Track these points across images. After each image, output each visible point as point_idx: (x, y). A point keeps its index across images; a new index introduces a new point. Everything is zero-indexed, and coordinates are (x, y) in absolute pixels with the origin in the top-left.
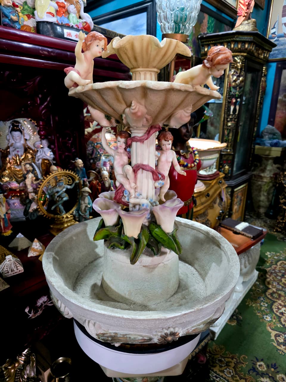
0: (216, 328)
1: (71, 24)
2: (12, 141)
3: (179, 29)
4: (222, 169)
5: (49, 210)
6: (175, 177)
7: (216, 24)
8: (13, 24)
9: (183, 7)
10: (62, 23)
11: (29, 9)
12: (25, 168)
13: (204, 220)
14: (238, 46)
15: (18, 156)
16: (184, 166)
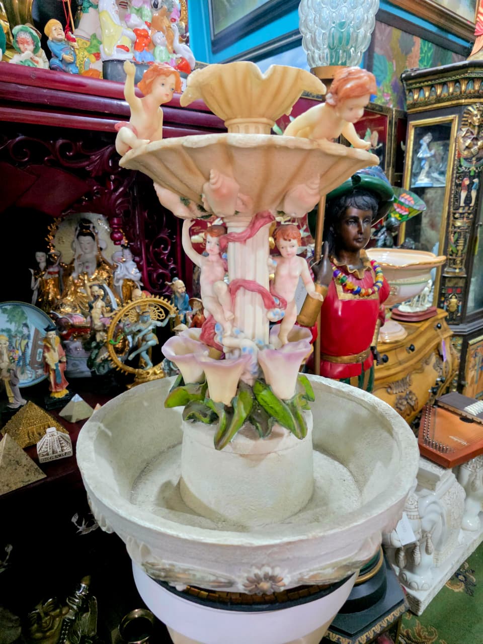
0: (422, 592)
1: (158, 62)
2: (79, 251)
3: (338, 58)
4: (446, 304)
5: (125, 361)
7: (436, 53)
8: (66, 66)
9: (344, 21)
10: (143, 62)
12: (92, 292)
13: (402, 392)
14: (474, 88)
15: (87, 274)
16: (352, 291)
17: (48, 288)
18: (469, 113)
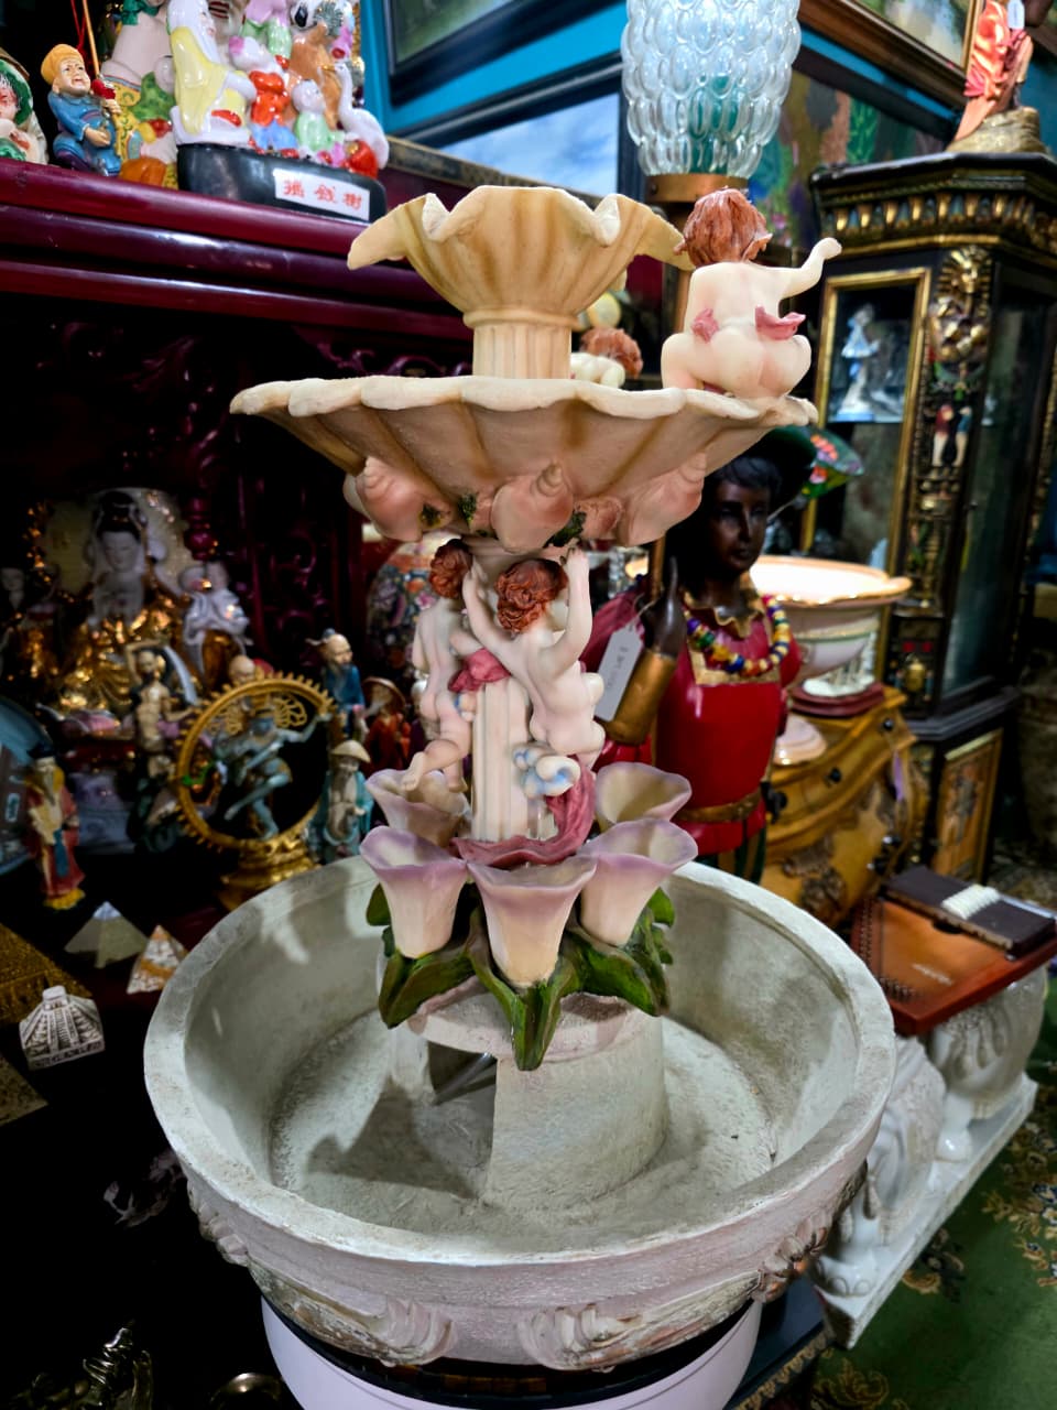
0: (855, 1299)
1: (305, 150)
2: (103, 566)
3: (709, 157)
4: (899, 675)
5: (215, 821)
6: (692, 706)
7: (881, 129)
8: (93, 155)
9: (722, 74)
10: (270, 148)
11: (161, 101)
12: (139, 666)
13: (814, 871)
14: (964, 211)
15: (122, 618)
16: (726, 666)
17: (29, 651)
18: (954, 265)
